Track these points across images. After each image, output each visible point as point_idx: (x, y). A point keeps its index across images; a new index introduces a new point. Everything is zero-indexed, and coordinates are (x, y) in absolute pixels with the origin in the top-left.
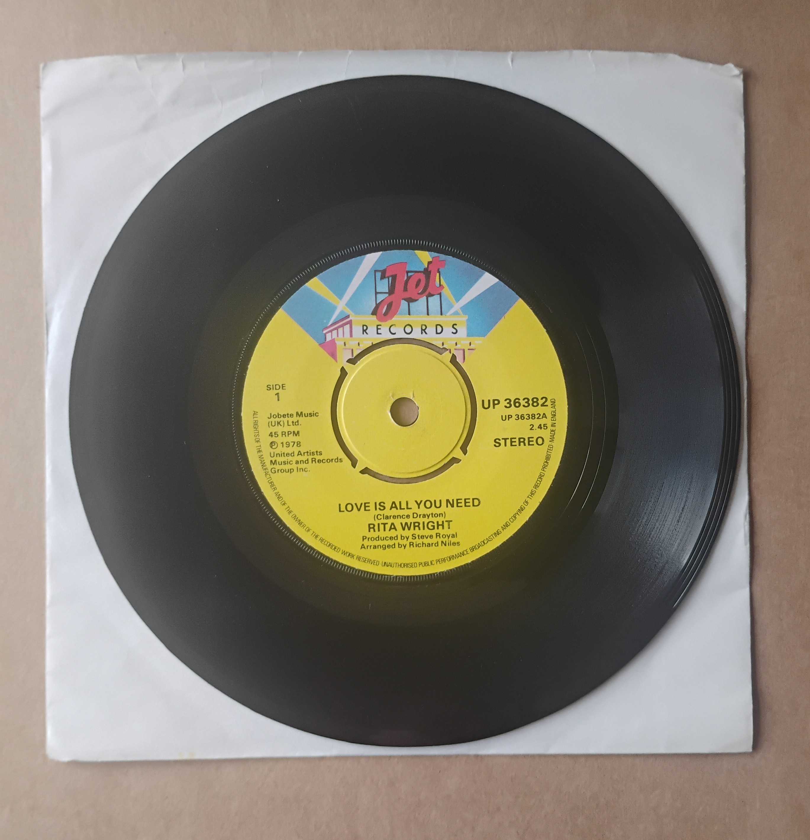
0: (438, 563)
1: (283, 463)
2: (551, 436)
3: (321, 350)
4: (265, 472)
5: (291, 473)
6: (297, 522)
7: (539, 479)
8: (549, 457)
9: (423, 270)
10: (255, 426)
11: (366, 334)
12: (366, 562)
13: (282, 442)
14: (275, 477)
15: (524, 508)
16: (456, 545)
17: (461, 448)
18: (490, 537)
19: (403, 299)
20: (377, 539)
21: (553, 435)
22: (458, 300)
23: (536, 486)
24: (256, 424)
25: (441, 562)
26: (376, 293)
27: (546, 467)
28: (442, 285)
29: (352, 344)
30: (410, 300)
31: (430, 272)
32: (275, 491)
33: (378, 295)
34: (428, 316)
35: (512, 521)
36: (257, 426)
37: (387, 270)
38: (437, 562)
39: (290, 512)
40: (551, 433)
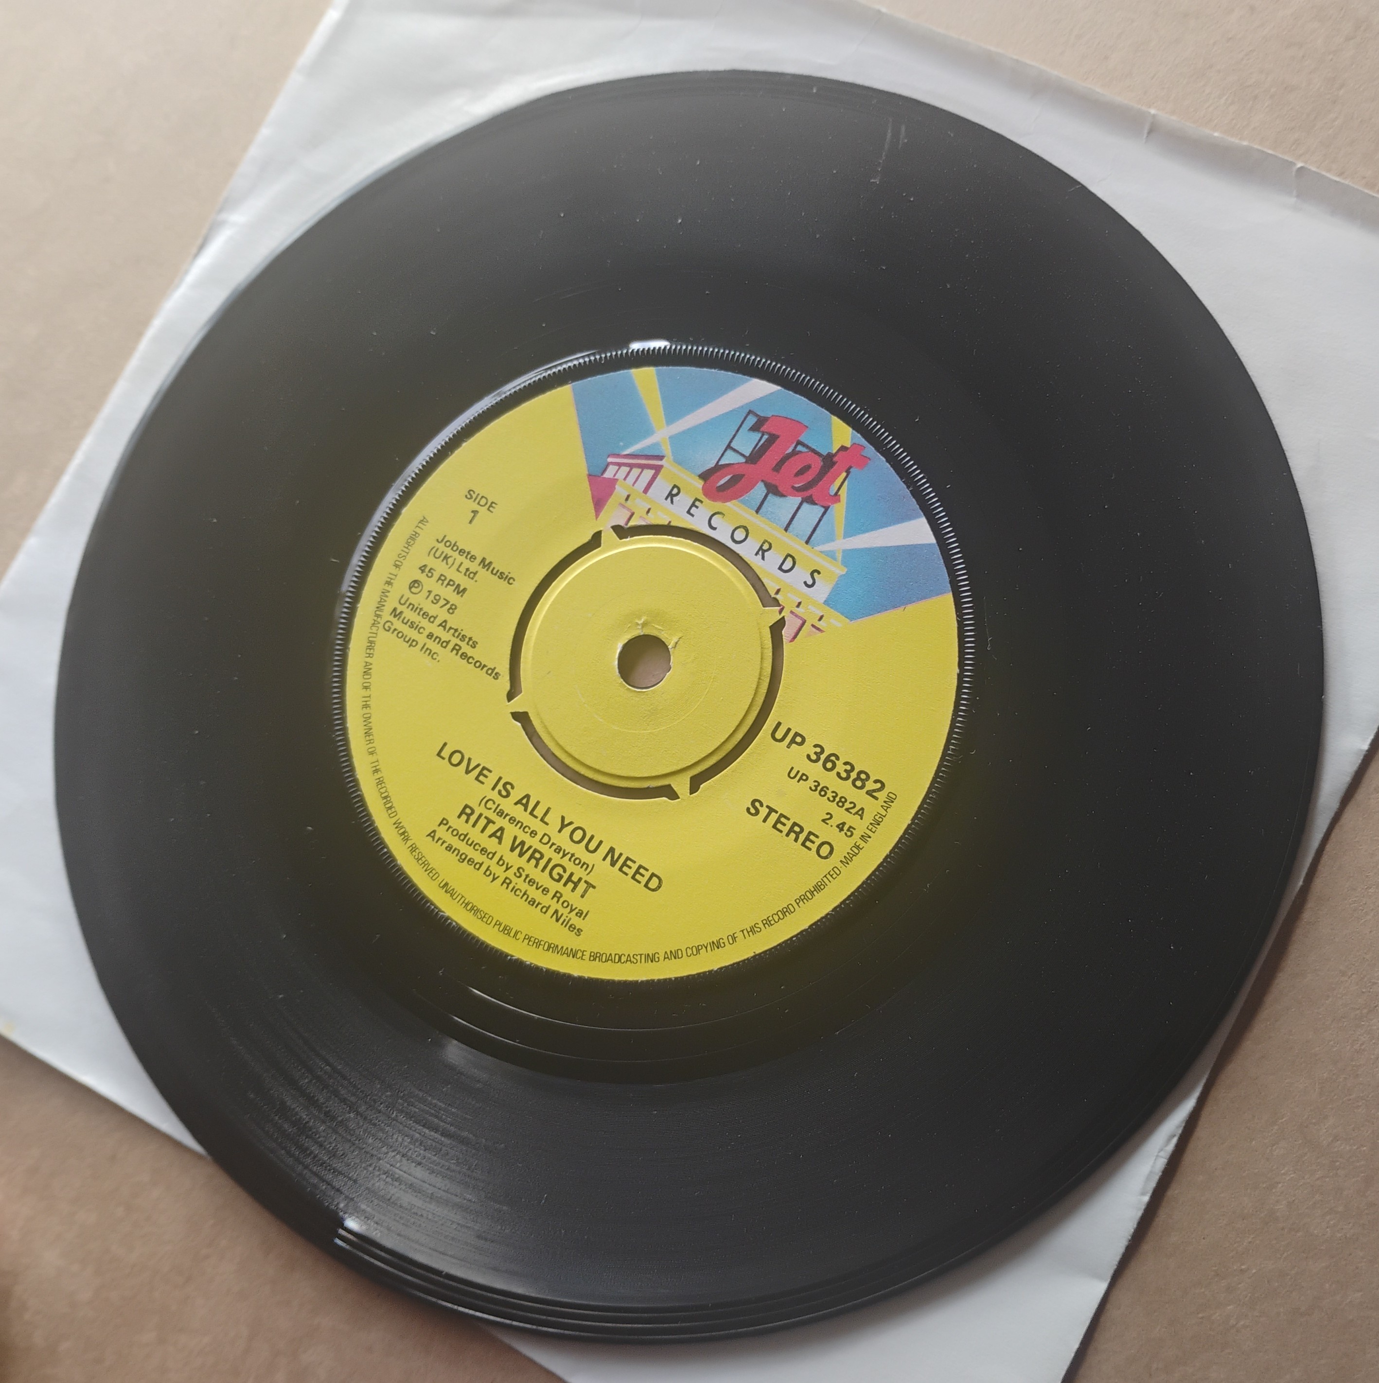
0: (526, 941)
1: (409, 623)
2: (848, 853)
3: (586, 485)
4: (375, 621)
5: (411, 645)
6: (365, 727)
7: (779, 913)
8: (822, 887)
9: (825, 453)
10: (409, 541)
11: (670, 502)
12: (420, 862)
13: (430, 590)
14: (384, 638)
15: (722, 945)
16: (574, 932)
17: (692, 778)
18: (635, 956)
19: (762, 481)
20: (462, 837)
21: (854, 855)
22: (847, 535)
23: (768, 923)
24: (414, 537)
25: (531, 943)
26: (729, 447)
27: (805, 901)
28: (839, 495)
29: (639, 505)
30: (773, 490)
31: (834, 464)
32: (368, 660)
33: (729, 453)
34: (784, 532)
35: (689, 954)
36: (412, 542)
37: (771, 420)
38: (525, 938)
39: (366, 706)
40: (853, 849)
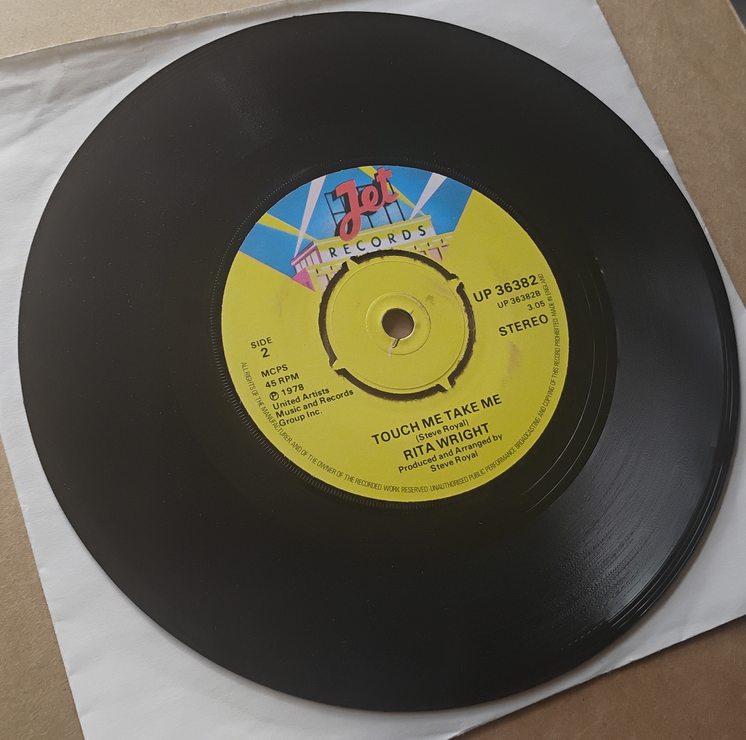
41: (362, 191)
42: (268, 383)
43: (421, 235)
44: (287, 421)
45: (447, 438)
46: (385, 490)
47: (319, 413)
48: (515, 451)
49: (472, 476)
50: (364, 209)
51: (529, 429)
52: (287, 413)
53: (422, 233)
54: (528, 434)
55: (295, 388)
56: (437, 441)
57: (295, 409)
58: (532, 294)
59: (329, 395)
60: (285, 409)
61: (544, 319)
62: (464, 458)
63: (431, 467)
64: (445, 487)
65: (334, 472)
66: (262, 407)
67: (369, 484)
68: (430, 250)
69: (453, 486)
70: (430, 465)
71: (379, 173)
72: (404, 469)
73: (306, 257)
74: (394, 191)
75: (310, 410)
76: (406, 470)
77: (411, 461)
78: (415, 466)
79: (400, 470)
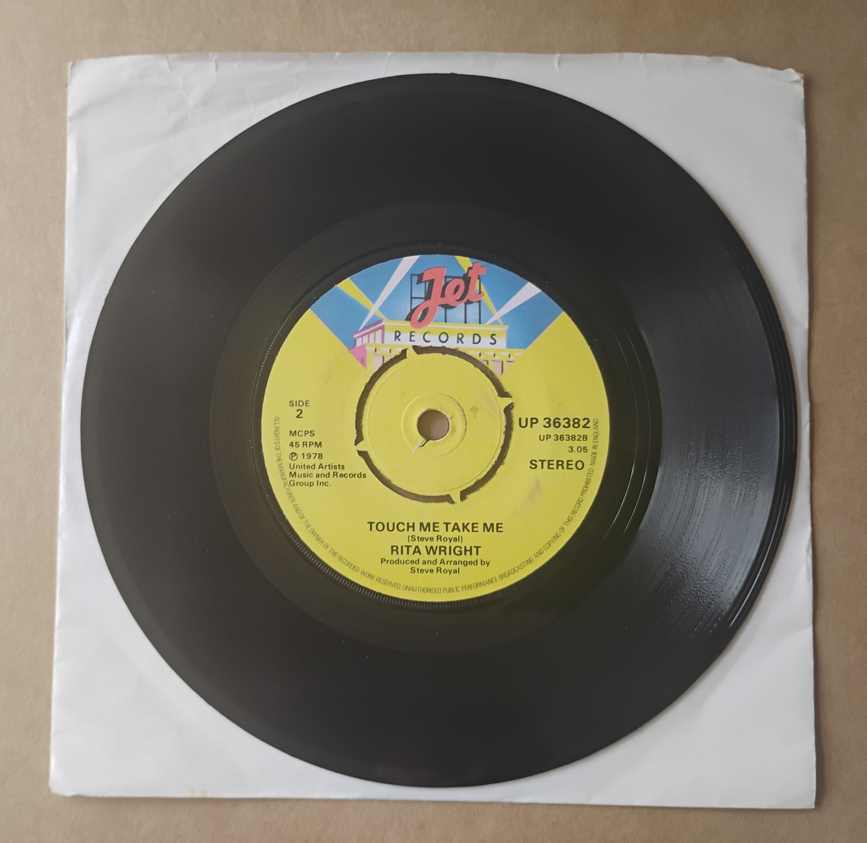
41: (449, 282)
42: (292, 443)
43: (491, 343)
44: (297, 483)
45: (437, 547)
46: (361, 574)
47: (328, 485)
48: (496, 581)
49: (446, 589)
50: (444, 301)
51: (519, 565)
52: (300, 476)
53: (493, 342)
54: (516, 570)
55: (315, 455)
56: (426, 547)
57: (308, 474)
58: (579, 437)
59: (343, 472)
60: (299, 471)
61: (580, 465)
62: (445, 571)
63: (411, 569)
64: (417, 590)
65: (322, 542)
66: (279, 462)
67: (349, 564)
68: (493, 361)
69: (424, 592)
70: (411, 566)
71: (473, 268)
72: (386, 561)
73: (370, 333)
74: (482, 290)
75: (321, 480)
76: (387, 563)
77: (395, 557)
78: (397, 562)
79: (382, 562)
